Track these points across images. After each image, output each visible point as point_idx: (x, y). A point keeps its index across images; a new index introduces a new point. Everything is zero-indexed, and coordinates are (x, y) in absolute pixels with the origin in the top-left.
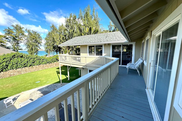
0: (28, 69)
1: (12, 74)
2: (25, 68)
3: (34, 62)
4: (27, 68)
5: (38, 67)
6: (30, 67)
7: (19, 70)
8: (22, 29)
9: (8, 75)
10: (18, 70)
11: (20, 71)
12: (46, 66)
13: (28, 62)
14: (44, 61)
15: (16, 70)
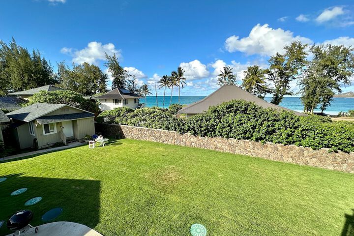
0: (251, 146)
1: (219, 145)
2: (246, 140)
3: (274, 131)
4: (250, 143)
5: (280, 148)
6: (257, 143)
7: (233, 141)
8: (303, 48)
9: (213, 146)
10: (230, 142)
11: (233, 145)
12: (313, 156)
13: (254, 127)
14: (308, 134)
15: (226, 140)
